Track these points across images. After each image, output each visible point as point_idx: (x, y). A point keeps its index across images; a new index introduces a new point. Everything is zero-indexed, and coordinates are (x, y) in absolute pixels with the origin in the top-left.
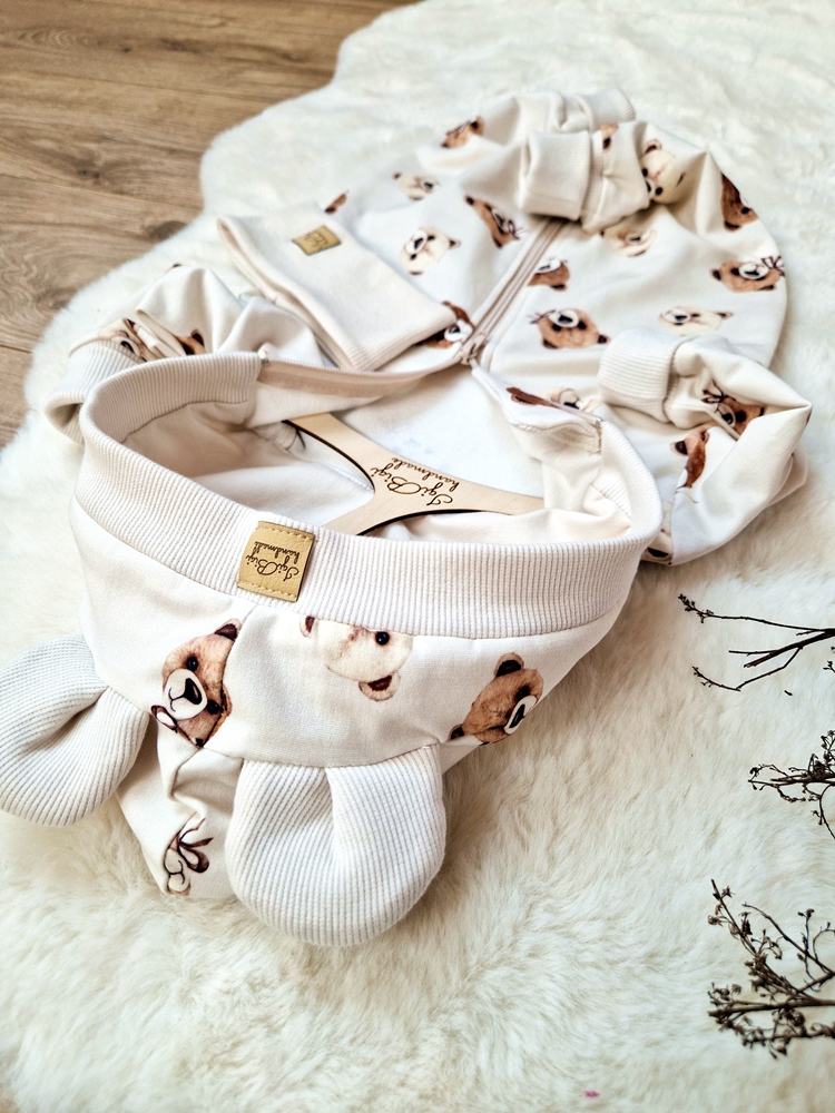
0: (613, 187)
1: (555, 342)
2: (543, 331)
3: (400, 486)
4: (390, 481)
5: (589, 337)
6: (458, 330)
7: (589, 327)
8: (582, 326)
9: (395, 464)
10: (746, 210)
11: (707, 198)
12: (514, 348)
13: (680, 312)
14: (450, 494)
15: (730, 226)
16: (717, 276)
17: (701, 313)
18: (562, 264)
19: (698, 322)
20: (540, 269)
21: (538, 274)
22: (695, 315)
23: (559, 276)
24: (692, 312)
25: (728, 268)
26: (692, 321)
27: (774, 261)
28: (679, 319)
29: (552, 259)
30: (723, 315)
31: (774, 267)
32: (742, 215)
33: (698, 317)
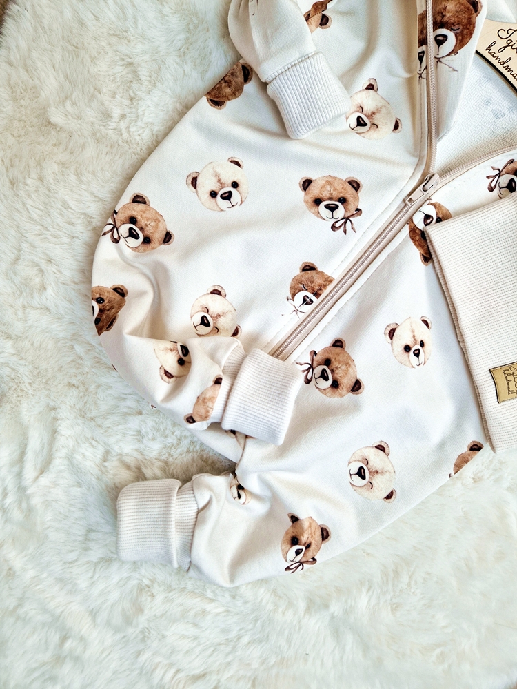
0: (219, 354)
1: (349, 187)
2: (357, 199)
5: (315, 190)
6: (427, 217)
7: (310, 201)
8: (317, 202)
10: (99, 300)
11: (133, 315)
12: (389, 182)
13: (223, 203)
14: (497, 38)
15: (120, 292)
16: (168, 238)
17: (208, 195)
18: (293, 295)
19: (219, 180)
20: (312, 302)
21: (317, 294)
22: (213, 194)
23: (301, 283)
24: (213, 200)
25: (152, 245)
26: (222, 185)
27: (111, 233)
28: (230, 193)
29: (296, 311)
30: (194, 182)
31: (115, 226)
32: (105, 298)
33: (214, 189)
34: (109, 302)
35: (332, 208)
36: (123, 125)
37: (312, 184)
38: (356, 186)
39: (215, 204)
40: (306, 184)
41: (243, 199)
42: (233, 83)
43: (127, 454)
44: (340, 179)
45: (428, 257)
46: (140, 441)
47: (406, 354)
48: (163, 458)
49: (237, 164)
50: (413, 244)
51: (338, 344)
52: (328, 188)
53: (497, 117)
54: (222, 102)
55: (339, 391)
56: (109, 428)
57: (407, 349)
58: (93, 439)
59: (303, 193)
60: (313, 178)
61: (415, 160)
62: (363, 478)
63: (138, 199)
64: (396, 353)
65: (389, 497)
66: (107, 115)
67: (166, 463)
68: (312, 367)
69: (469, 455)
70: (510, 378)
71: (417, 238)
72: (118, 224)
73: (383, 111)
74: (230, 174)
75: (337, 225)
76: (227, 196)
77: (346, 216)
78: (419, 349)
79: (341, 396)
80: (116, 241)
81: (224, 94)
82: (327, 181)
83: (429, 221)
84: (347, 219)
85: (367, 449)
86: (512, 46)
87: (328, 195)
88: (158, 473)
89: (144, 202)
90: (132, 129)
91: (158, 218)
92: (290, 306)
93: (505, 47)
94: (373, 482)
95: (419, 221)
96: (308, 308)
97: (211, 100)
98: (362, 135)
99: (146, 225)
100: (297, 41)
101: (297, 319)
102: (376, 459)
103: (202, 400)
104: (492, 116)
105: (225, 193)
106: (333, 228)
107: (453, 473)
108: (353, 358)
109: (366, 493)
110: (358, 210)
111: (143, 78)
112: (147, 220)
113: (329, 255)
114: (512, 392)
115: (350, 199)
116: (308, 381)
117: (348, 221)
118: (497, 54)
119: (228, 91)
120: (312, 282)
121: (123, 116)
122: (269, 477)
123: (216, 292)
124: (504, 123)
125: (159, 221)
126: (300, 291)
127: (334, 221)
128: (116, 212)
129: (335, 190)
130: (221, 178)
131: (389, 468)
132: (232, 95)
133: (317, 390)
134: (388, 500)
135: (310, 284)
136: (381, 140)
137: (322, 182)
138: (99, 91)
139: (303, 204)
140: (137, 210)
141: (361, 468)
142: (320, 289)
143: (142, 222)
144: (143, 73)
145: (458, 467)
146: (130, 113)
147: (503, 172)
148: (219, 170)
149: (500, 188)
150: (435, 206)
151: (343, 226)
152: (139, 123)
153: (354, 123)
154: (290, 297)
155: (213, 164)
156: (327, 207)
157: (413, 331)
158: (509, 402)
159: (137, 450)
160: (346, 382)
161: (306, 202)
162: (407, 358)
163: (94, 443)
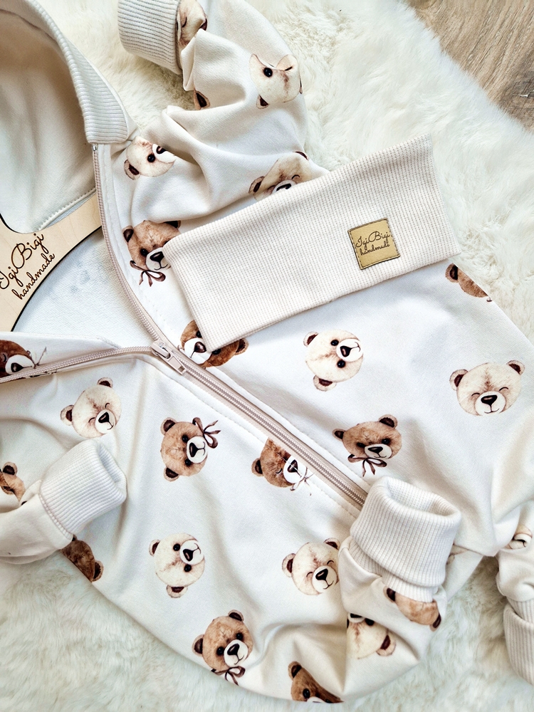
1: (171, 431)
2: (183, 424)
3: (22, 253)
4: (27, 247)
5: (177, 465)
6: (197, 349)
7: (188, 470)
8: (188, 463)
9: (48, 256)
10: (306, 695)
12: (163, 390)
13: (197, 558)
14: (9, 289)
15: (296, 669)
16: (235, 616)
17: (190, 574)
18: (289, 484)
19: (173, 564)
20: (294, 462)
21: (286, 457)
22: (188, 568)
23: (275, 475)
24: (194, 568)
25: (244, 632)
26: (178, 560)
27: (235, 676)
28: (185, 551)
29: (305, 479)
30: (177, 590)
31: (228, 672)
32: (303, 688)
33: (182, 568)
34: (308, 683)
35: (194, 450)
36: (126, 655)
37: (170, 468)
38: (169, 424)
39: (198, 566)
40: (171, 474)
41: (191, 538)
42: (77, 553)
43: (476, 653)
44: (164, 440)
45: (240, 345)
46: (460, 640)
47: (348, 365)
48: (478, 617)
49: (155, 546)
50: (227, 363)
51: (339, 434)
52: (173, 452)
53: (87, 279)
54: (96, 566)
55: (393, 437)
56: (445, 672)
57: (341, 364)
58: (458, 688)
59: (180, 477)
60: (165, 467)
61: (139, 363)
62: (495, 398)
63: (199, 648)
64: (347, 377)
65: (517, 368)
66: (119, 670)
67: (483, 613)
68: (367, 459)
69: (463, 280)
70: (369, 247)
71: (220, 359)
72: (225, 668)
73: (91, 396)
74: (166, 553)
75: (211, 441)
76: (189, 554)
77: (201, 434)
78: (342, 348)
79: (399, 436)
80: (243, 670)
81: (88, 563)
82: (167, 453)
83: (201, 347)
84: (204, 433)
85: (460, 395)
86: (15, 273)
87: (181, 452)
88: (495, 620)
89: (201, 641)
90: (130, 647)
91: (216, 624)
92: (301, 487)
93: (17, 280)
94: (500, 386)
95: (202, 358)
96: (302, 466)
97: (95, 577)
98: (117, 419)
99: (224, 636)
100: (31, 519)
101: (315, 477)
102: (472, 384)
103: (415, 617)
104: (88, 284)
105: (186, 557)
106: (214, 446)
107: (486, 298)
108: (355, 425)
109: (513, 394)
110: (194, 422)
111: (79, 636)
112: (219, 635)
113: (243, 446)
114: (386, 242)
115: (184, 431)
116: (384, 464)
117: (206, 431)
118: (25, 287)
119: (84, 559)
120: (273, 464)
121: (118, 655)
122: (498, 513)
123: (290, 566)
124: (94, 271)
125: (219, 623)
126: (283, 477)
127: (207, 446)
128: (214, 671)
129: (175, 445)
130: (170, 563)
131: (482, 370)
132: (89, 555)
133: (394, 457)
134: (522, 369)
135: (275, 466)
136: (121, 398)
137: (168, 458)
138: (95, 679)
139: (191, 477)
140: (209, 648)
141: (483, 400)
142: (280, 453)
143: (221, 641)
144: (75, 635)
145: (478, 292)
146: (114, 648)
147: (144, 267)
148: (163, 565)
149: (161, 267)
150: (185, 341)
151: (212, 435)
152: (123, 640)
153: (106, 425)
154: (290, 487)
155: (158, 571)
156: (193, 454)
157: (321, 357)
158: (398, 244)
159: (470, 643)
160: (384, 431)
161: (189, 474)
162: (352, 364)
163: (463, 687)
